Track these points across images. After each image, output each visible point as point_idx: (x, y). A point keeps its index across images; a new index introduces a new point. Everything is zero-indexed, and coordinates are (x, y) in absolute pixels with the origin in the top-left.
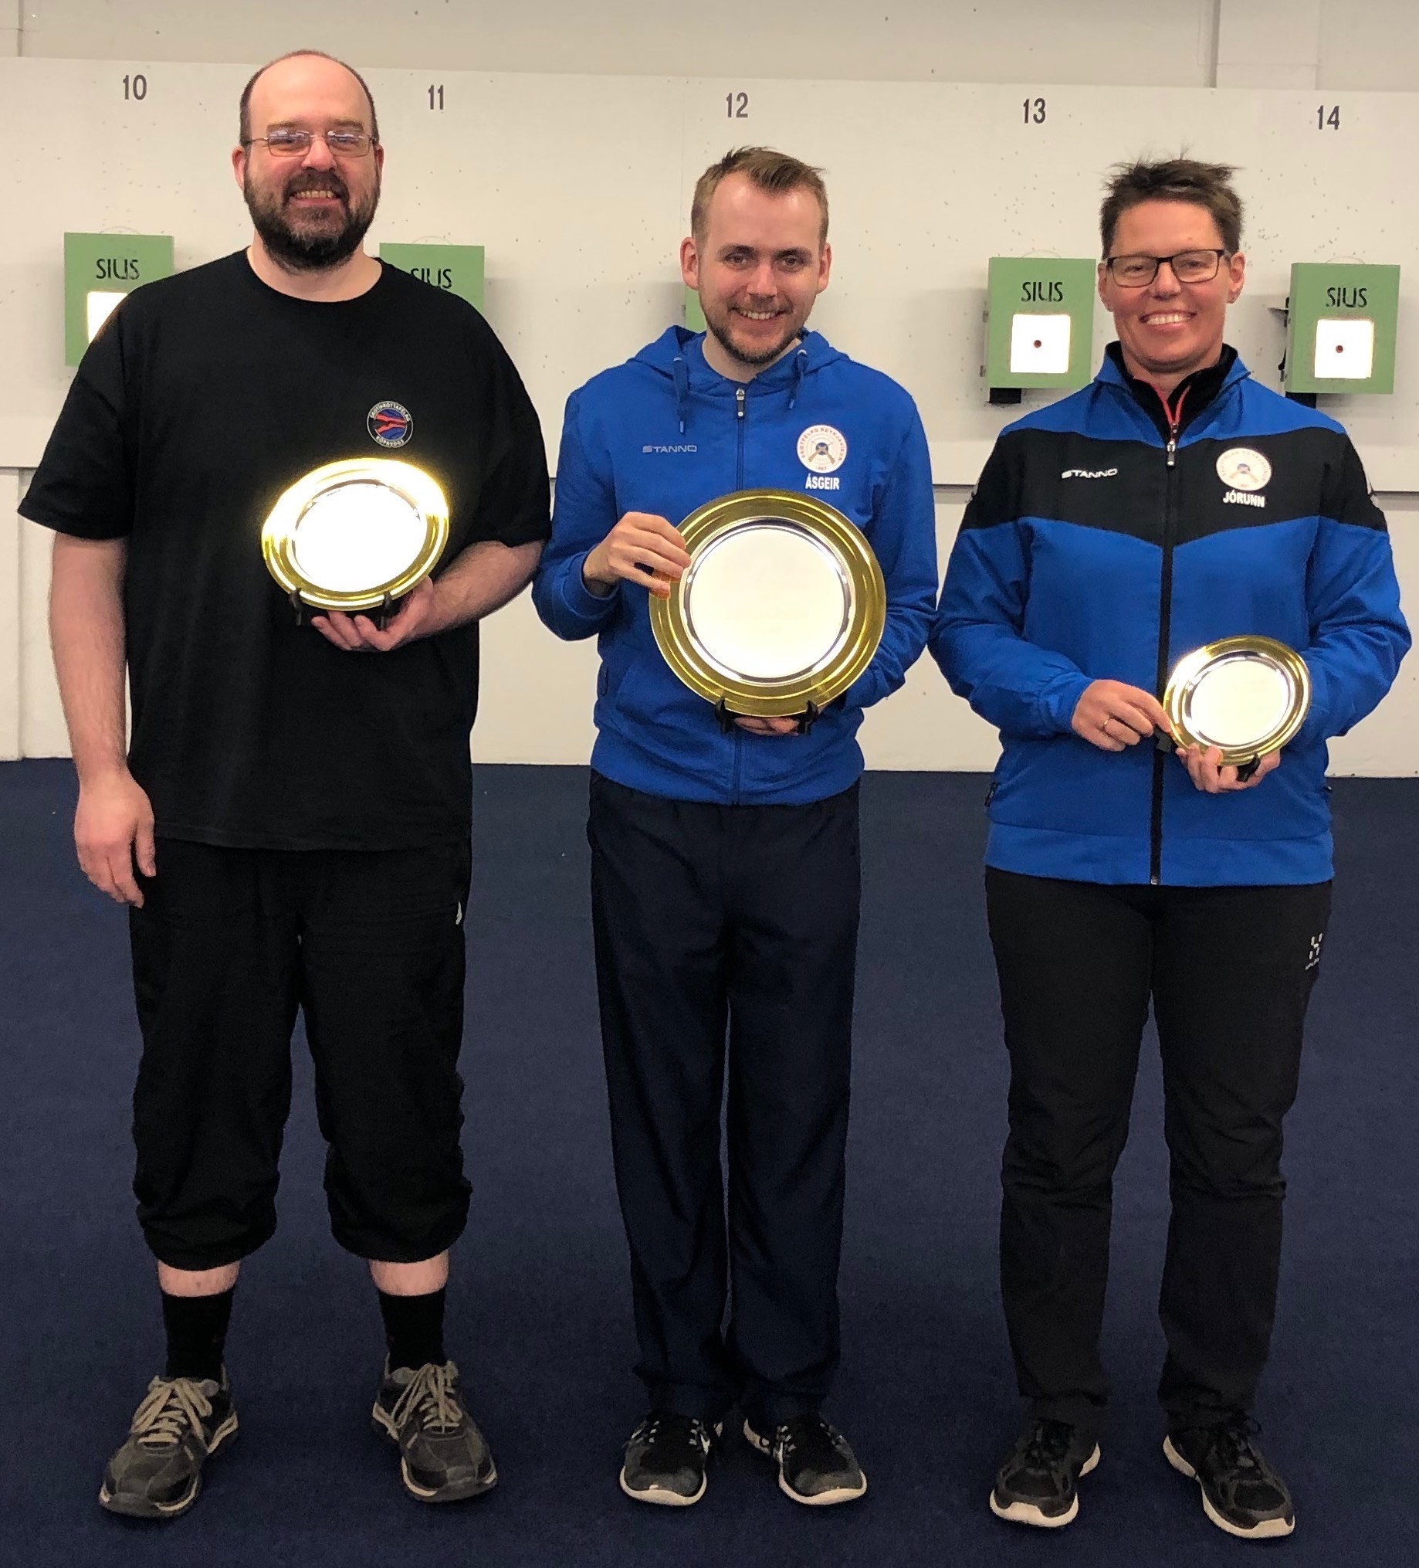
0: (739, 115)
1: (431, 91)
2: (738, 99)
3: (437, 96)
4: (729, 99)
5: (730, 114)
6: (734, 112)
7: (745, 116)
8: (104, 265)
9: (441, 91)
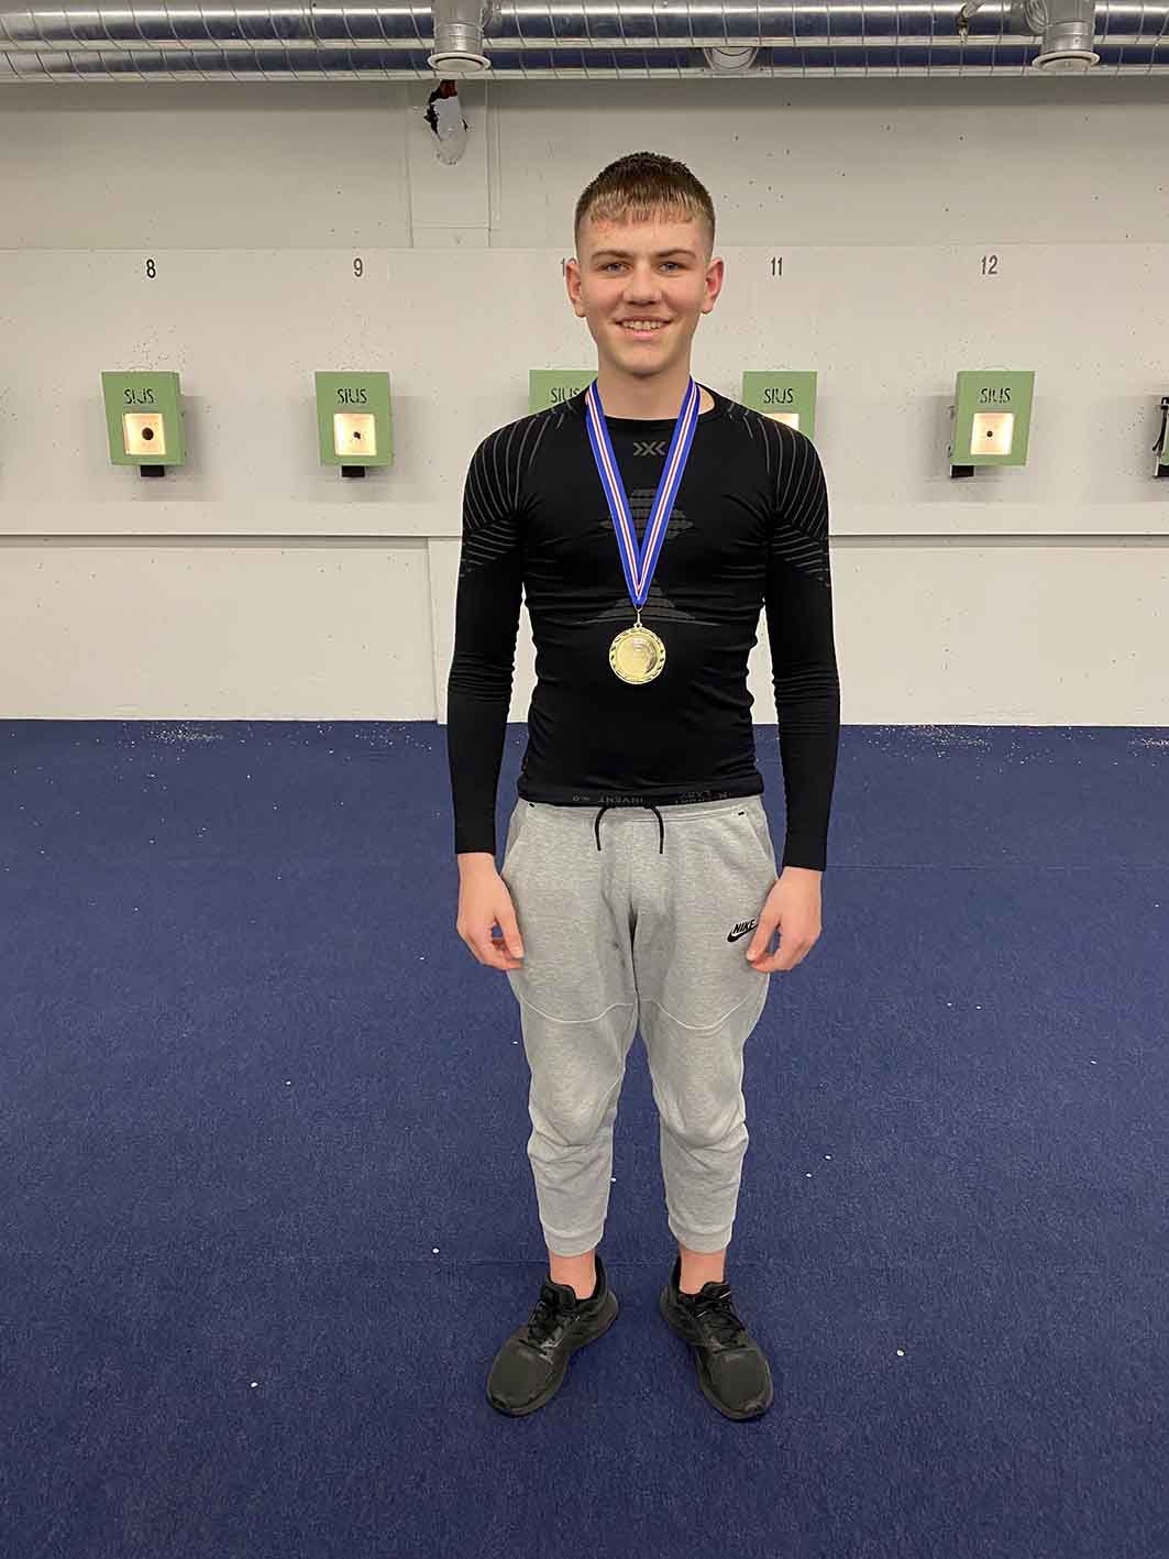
0: (991, 272)
1: (774, 262)
2: (991, 261)
3: (777, 265)
4: (984, 260)
5: (984, 272)
6: (987, 271)
7: (995, 273)
8: (556, 393)
9: (780, 262)
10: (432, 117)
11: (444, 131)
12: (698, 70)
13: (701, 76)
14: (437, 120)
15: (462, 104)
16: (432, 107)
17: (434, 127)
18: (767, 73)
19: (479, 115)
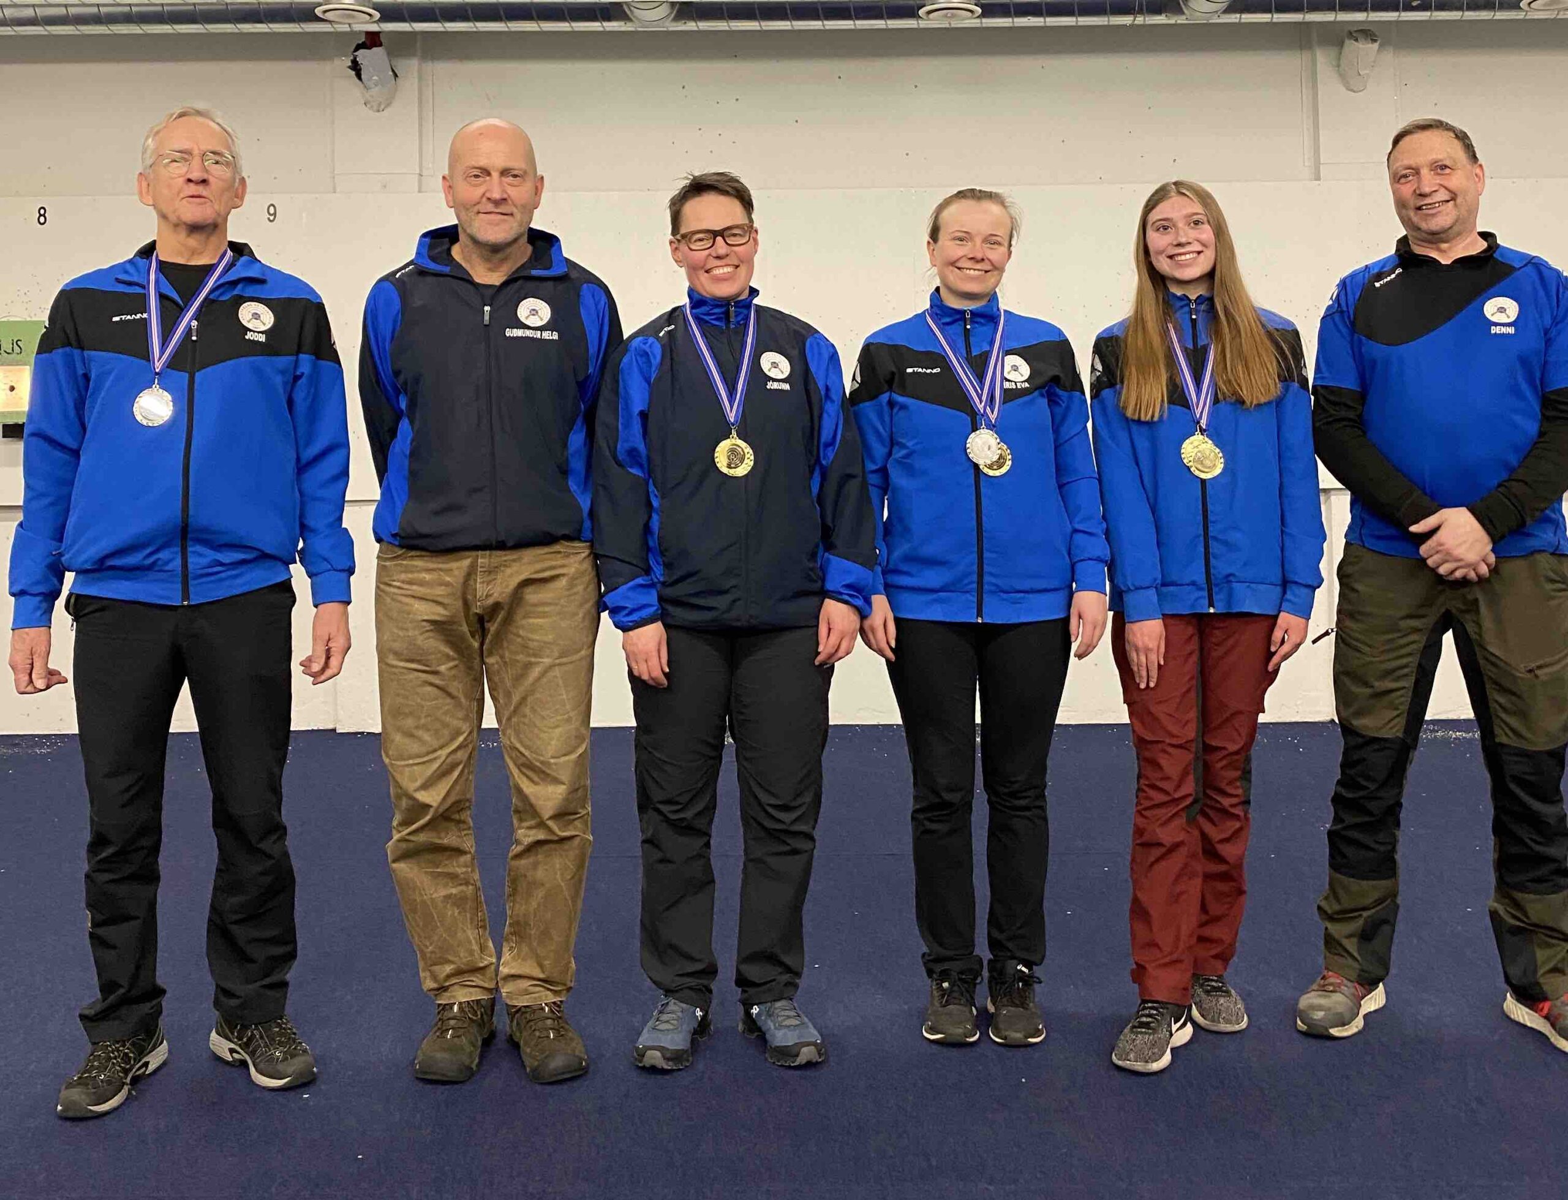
10: (356, 67)
11: (370, 79)
12: (622, 23)
13: (623, 29)
14: (360, 69)
15: (389, 54)
16: (355, 58)
17: (359, 76)
18: (691, 26)
19: (410, 67)
